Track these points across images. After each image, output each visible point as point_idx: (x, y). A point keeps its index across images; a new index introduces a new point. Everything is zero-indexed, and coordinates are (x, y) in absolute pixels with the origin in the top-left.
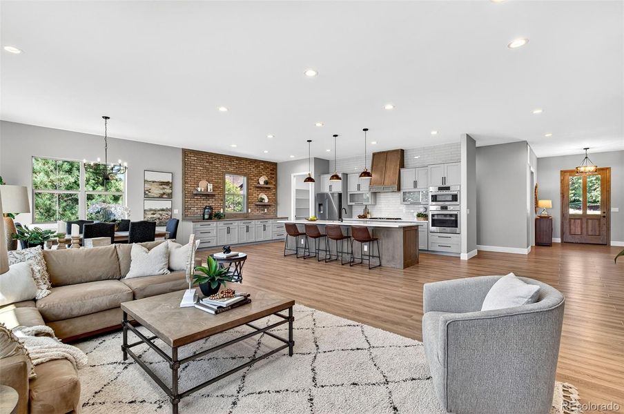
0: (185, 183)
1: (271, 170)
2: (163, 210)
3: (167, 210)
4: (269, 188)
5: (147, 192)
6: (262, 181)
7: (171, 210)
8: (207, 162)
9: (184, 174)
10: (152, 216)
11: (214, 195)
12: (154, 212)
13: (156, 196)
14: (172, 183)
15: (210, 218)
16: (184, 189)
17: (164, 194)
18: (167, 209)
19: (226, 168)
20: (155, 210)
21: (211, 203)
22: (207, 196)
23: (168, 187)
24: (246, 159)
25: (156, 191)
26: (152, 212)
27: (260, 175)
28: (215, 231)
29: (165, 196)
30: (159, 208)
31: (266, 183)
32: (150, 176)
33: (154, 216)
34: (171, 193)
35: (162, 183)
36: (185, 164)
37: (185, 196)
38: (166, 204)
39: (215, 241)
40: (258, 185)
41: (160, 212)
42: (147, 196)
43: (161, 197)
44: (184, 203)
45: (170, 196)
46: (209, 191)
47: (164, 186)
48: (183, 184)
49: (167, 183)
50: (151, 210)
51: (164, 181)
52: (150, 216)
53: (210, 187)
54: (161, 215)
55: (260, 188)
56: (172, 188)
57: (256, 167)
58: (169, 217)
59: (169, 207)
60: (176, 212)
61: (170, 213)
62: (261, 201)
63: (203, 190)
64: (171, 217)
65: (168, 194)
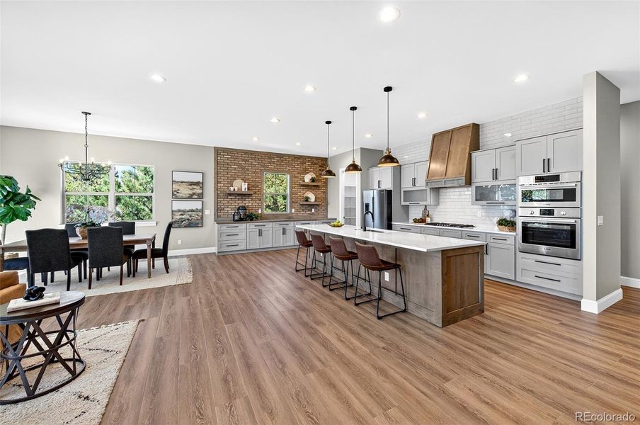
0: (217, 182)
1: (320, 166)
2: (192, 211)
3: (197, 211)
4: (318, 186)
5: (175, 193)
6: (307, 178)
7: (202, 210)
8: (243, 160)
9: (217, 173)
10: (181, 217)
11: (250, 195)
12: (183, 212)
13: (185, 196)
14: (202, 183)
15: (241, 220)
16: (217, 189)
17: (194, 194)
18: (197, 209)
19: (264, 166)
20: (184, 211)
21: (248, 203)
22: (242, 196)
23: (198, 188)
24: (289, 156)
25: (185, 191)
26: (180, 213)
27: (306, 172)
28: (244, 233)
29: (195, 197)
30: (188, 209)
31: (313, 180)
32: (178, 177)
33: (183, 217)
34: (202, 193)
35: (192, 184)
36: (217, 163)
37: (217, 196)
38: (196, 205)
39: (244, 243)
40: (303, 183)
41: (190, 213)
42: (175, 196)
43: (190, 197)
44: (217, 203)
45: (201, 196)
46: (243, 190)
47: (194, 187)
48: (215, 184)
49: (197, 184)
50: (179, 211)
51: (194, 181)
52: (179, 217)
53: (244, 186)
54: (191, 216)
55: (307, 187)
56: (202, 188)
57: (301, 163)
58: (199, 218)
59: (200, 207)
60: (207, 212)
61: (200, 214)
62: (307, 201)
63: (236, 190)
64: (202, 218)
65: (198, 195)
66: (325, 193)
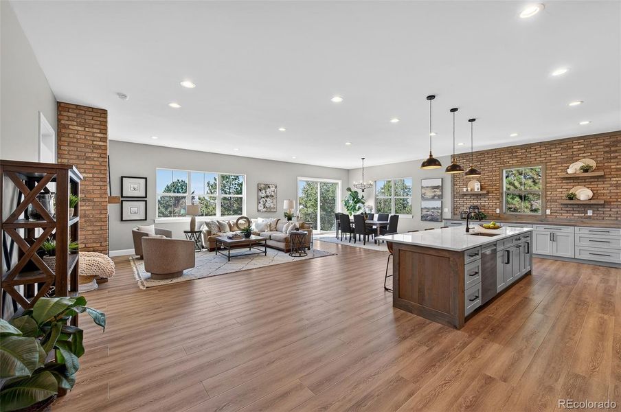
0: (454, 184)
1: (608, 147)
2: (434, 209)
3: (438, 208)
4: (597, 177)
5: (423, 195)
6: (574, 168)
7: (441, 209)
9: (453, 177)
11: (482, 195)
13: (429, 198)
14: (442, 187)
16: (453, 191)
17: (435, 196)
19: (504, 163)
20: (428, 209)
21: (482, 202)
22: (477, 196)
23: (438, 190)
24: (541, 144)
25: (429, 194)
26: (426, 210)
29: (436, 198)
30: (431, 207)
31: (586, 169)
32: (425, 183)
33: (428, 213)
34: (442, 195)
35: (434, 188)
37: (454, 197)
38: (437, 204)
40: (567, 176)
41: (432, 210)
42: (423, 198)
43: (433, 198)
44: (454, 202)
45: (441, 197)
46: (476, 190)
47: (436, 190)
48: (452, 186)
49: (437, 187)
50: (426, 208)
51: (435, 185)
52: (425, 213)
53: (477, 186)
54: (433, 212)
55: (575, 180)
56: (442, 191)
57: (562, 149)
58: (440, 214)
59: (440, 206)
60: (446, 210)
61: (440, 211)
62: (571, 199)
63: (469, 190)
65: (439, 196)
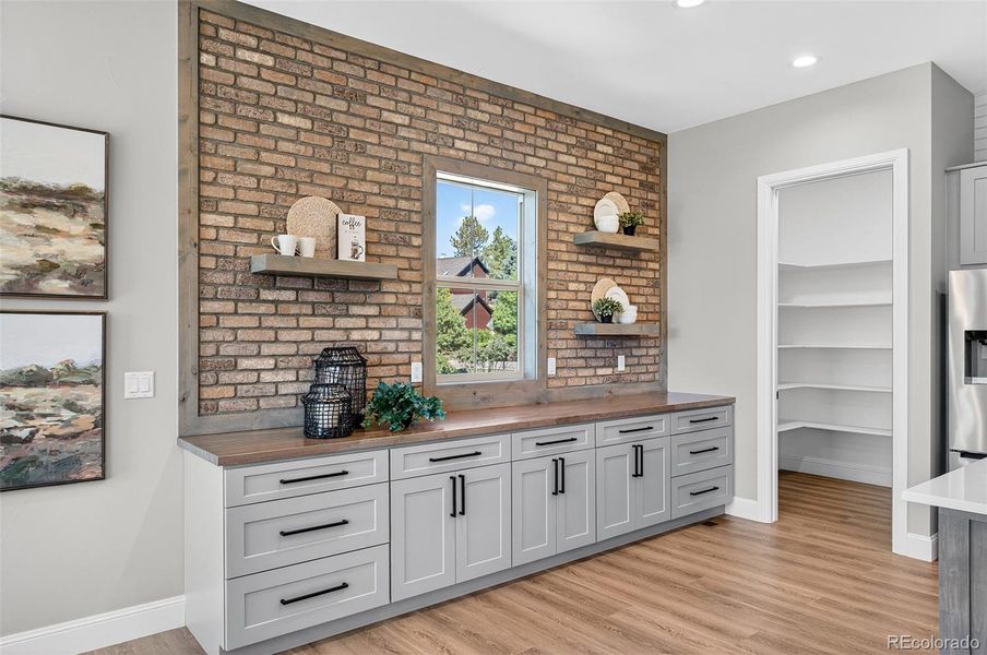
0: (198, 203)
1: (643, 168)
2: (36, 378)
3: (69, 375)
4: (634, 253)
6: (609, 216)
7: (102, 375)
8: (339, 92)
9: (197, 149)
14: (105, 200)
15: (351, 425)
16: (195, 243)
17: (47, 267)
18: (70, 369)
21: (358, 326)
23: (79, 226)
24: (539, 103)
27: (595, 188)
28: (377, 510)
29: (52, 285)
31: (629, 227)
34: (104, 267)
35: (33, 196)
36: (199, 89)
37: (198, 288)
39: (378, 571)
41: (20, 395)
43: (23, 287)
45: (91, 284)
46: (345, 254)
48: (184, 212)
49: (71, 200)
53: (354, 235)
54: (24, 412)
55: (599, 253)
56: (104, 231)
57: (580, 145)
58: (86, 421)
60: (134, 385)
61: (92, 397)
62: (607, 320)
63: (308, 252)
64: (102, 423)
65: (80, 274)
66: (659, 284)
